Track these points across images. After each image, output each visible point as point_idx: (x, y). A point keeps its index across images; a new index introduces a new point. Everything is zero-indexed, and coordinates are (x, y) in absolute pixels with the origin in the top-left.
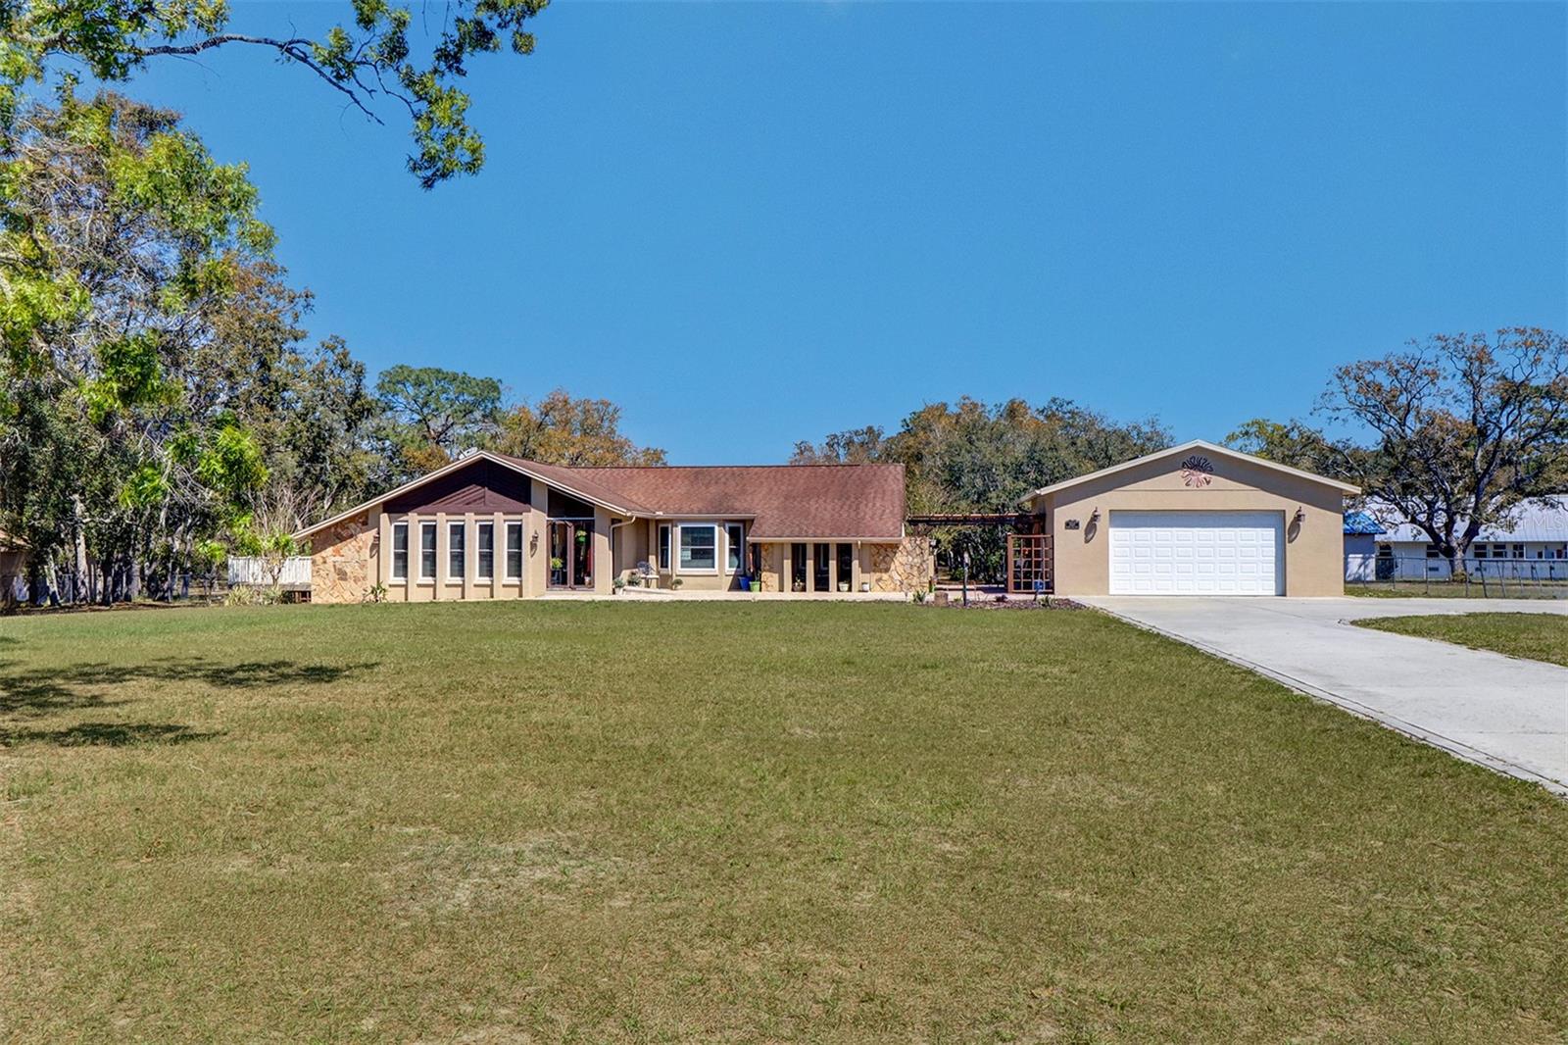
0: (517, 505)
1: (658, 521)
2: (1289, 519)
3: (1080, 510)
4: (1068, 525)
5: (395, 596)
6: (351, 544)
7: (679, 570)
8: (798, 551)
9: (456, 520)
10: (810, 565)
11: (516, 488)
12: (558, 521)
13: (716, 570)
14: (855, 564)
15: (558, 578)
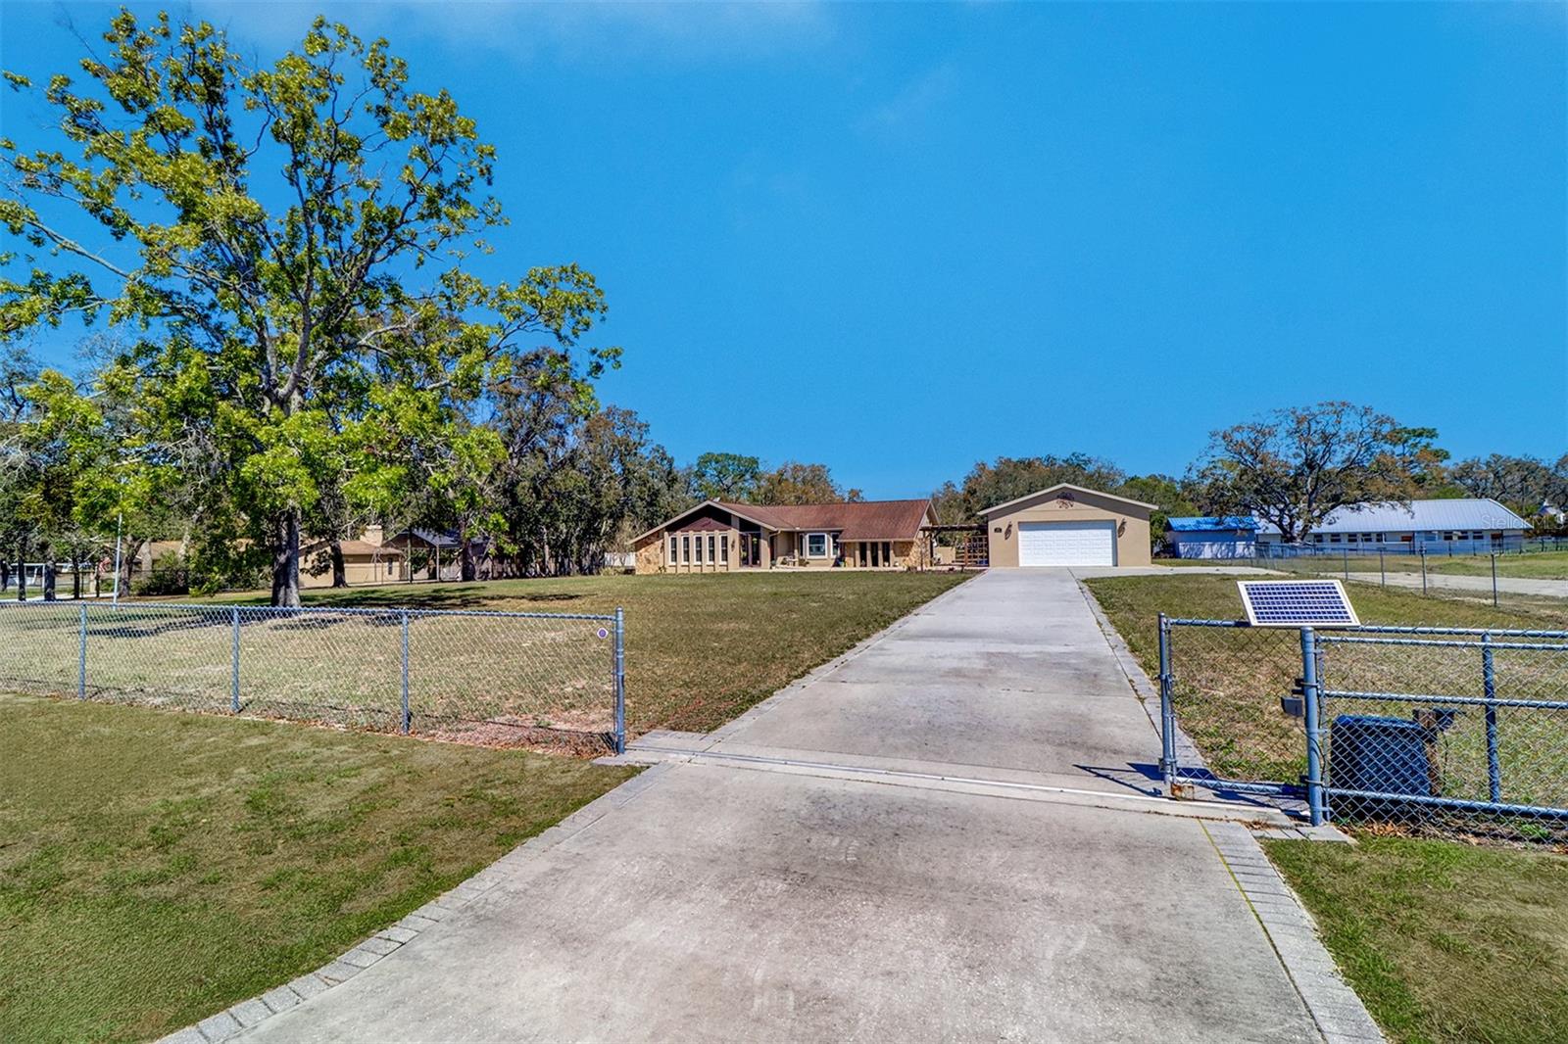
0: (726, 527)
1: (798, 533)
2: (1118, 525)
3: (1001, 522)
4: (996, 530)
5: (670, 571)
6: (652, 546)
7: (808, 557)
8: (863, 546)
9: (698, 534)
10: (869, 553)
11: (725, 519)
12: (744, 533)
13: (826, 557)
14: (891, 552)
15: (744, 561)
